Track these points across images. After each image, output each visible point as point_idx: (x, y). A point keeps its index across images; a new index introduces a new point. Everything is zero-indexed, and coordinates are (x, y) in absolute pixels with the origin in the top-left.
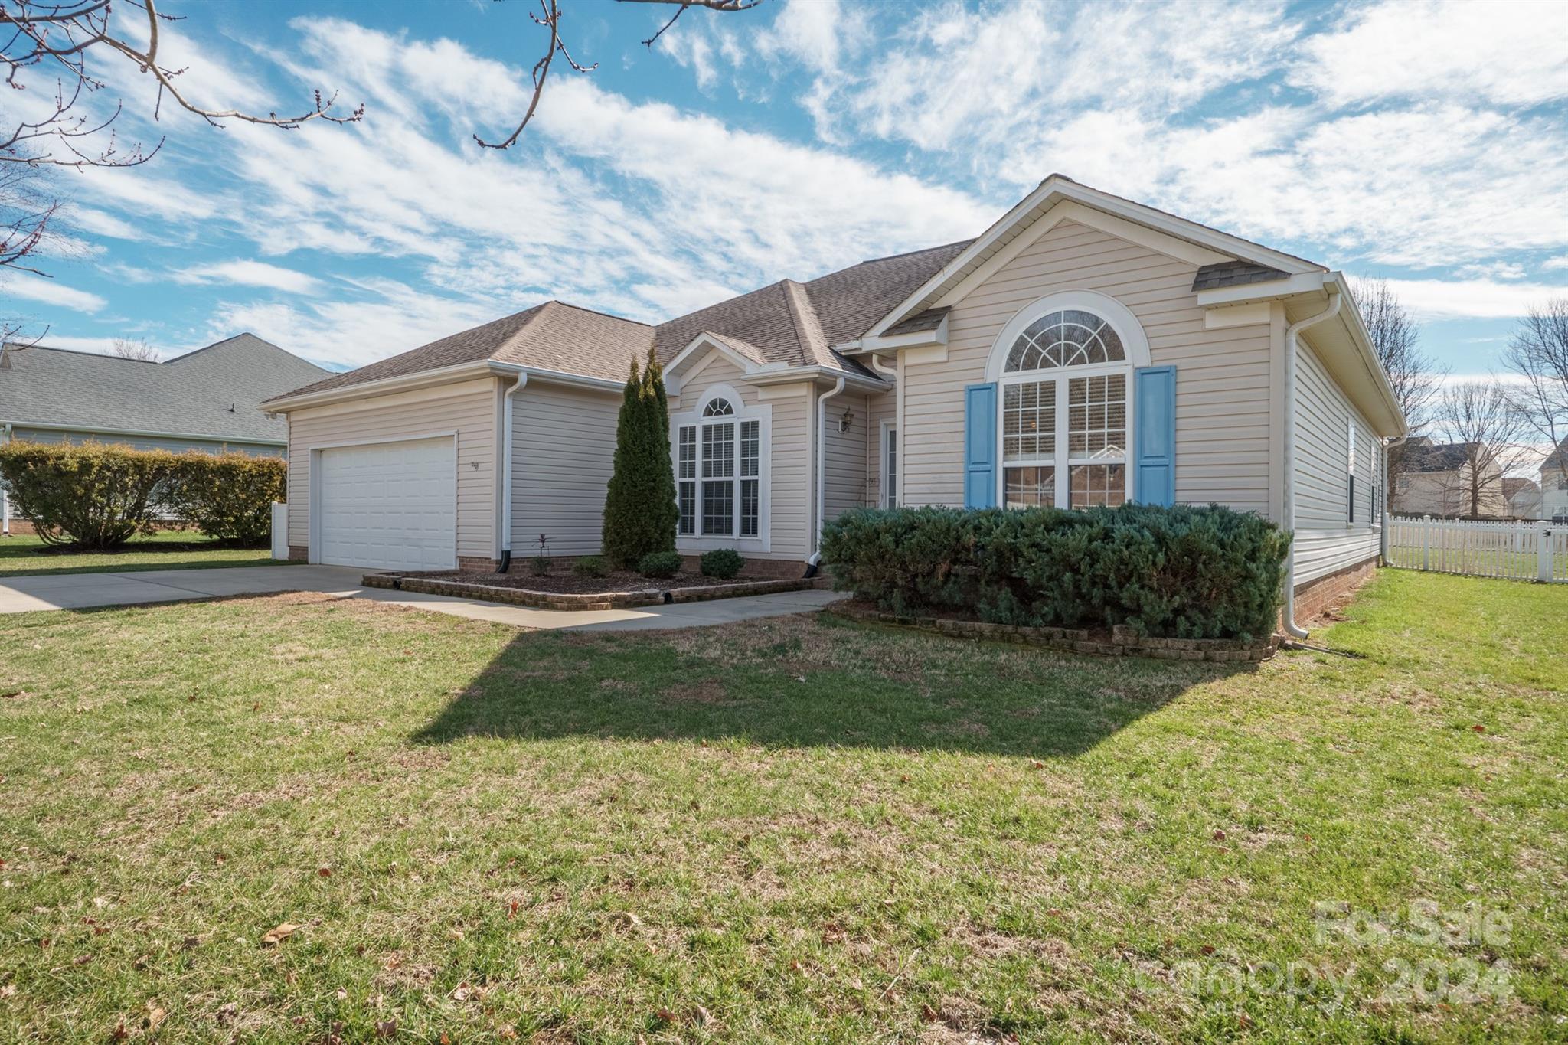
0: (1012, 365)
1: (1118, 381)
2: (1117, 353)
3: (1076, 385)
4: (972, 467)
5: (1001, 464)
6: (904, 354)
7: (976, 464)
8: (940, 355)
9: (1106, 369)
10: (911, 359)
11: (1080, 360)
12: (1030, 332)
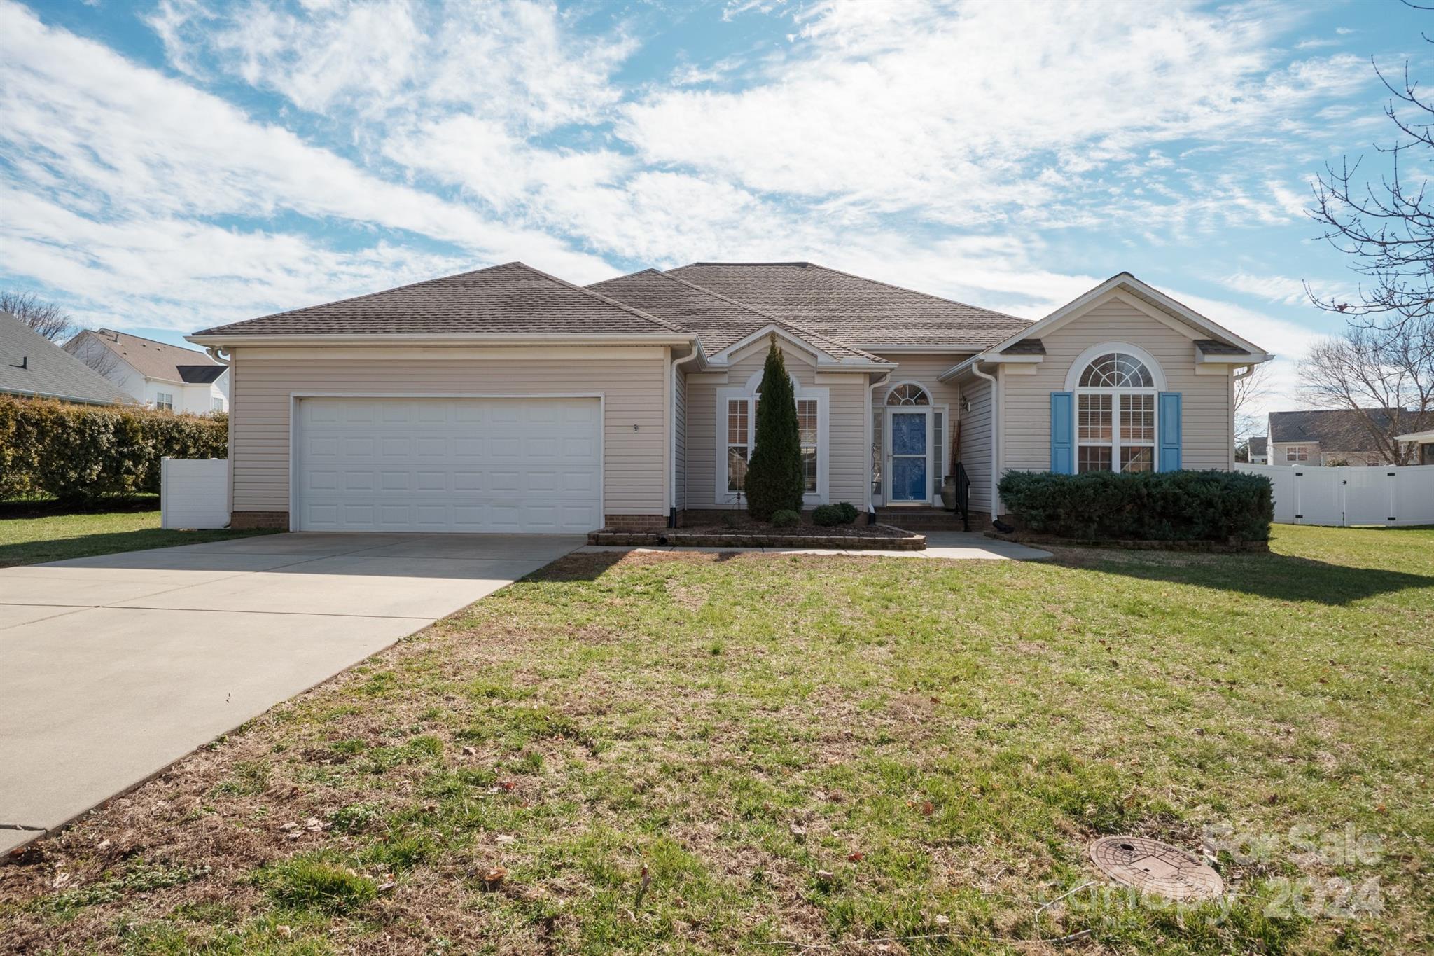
0: (1083, 383)
1: (1149, 399)
2: (1148, 382)
3: (1124, 399)
4: (1057, 445)
5: (1078, 443)
6: (1004, 367)
7: (1059, 443)
8: (1032, 371)
9: (1143, 391)
10: (1009, 371)
11: (1127, 384)
12: (1096, 363)
